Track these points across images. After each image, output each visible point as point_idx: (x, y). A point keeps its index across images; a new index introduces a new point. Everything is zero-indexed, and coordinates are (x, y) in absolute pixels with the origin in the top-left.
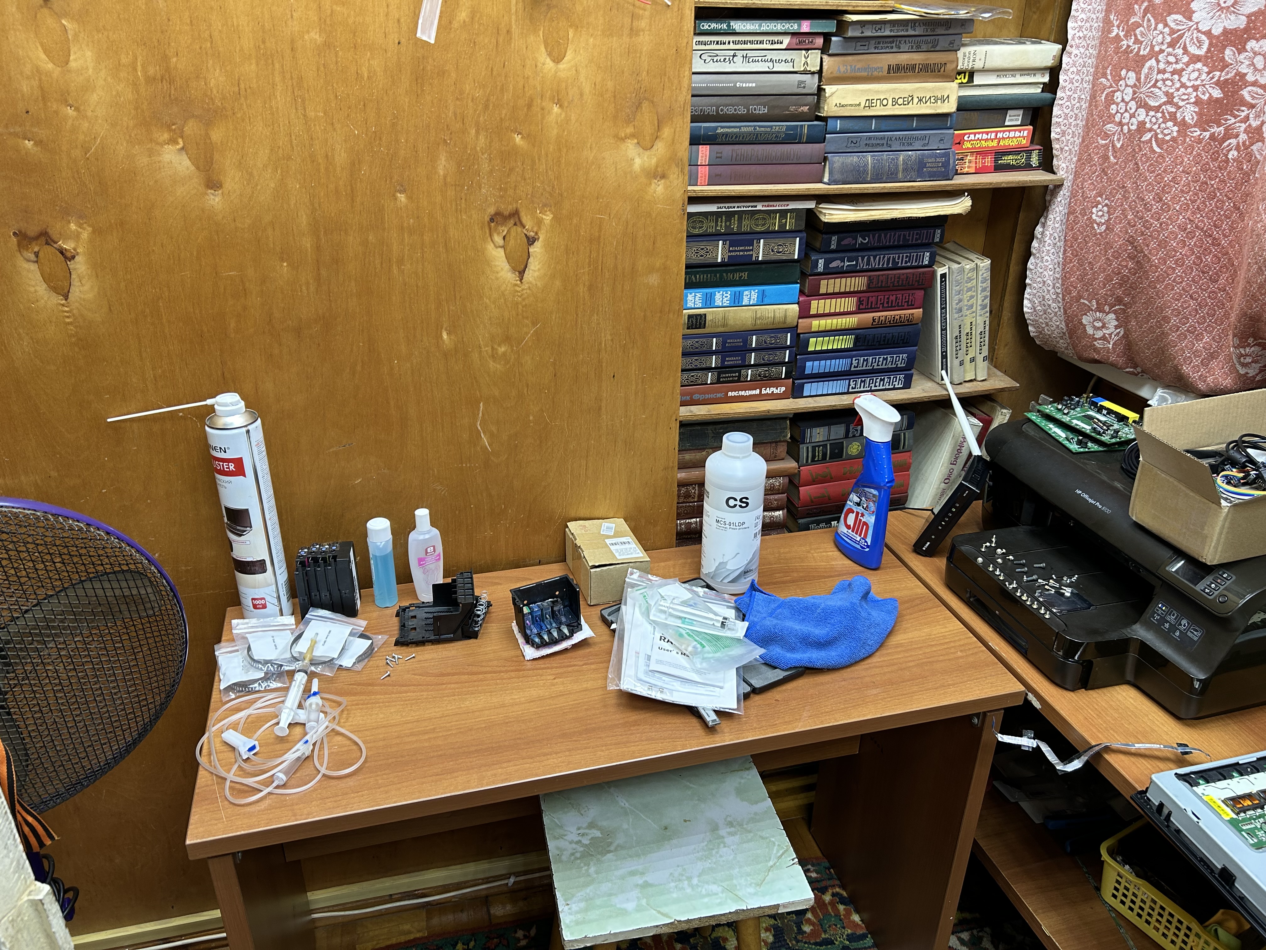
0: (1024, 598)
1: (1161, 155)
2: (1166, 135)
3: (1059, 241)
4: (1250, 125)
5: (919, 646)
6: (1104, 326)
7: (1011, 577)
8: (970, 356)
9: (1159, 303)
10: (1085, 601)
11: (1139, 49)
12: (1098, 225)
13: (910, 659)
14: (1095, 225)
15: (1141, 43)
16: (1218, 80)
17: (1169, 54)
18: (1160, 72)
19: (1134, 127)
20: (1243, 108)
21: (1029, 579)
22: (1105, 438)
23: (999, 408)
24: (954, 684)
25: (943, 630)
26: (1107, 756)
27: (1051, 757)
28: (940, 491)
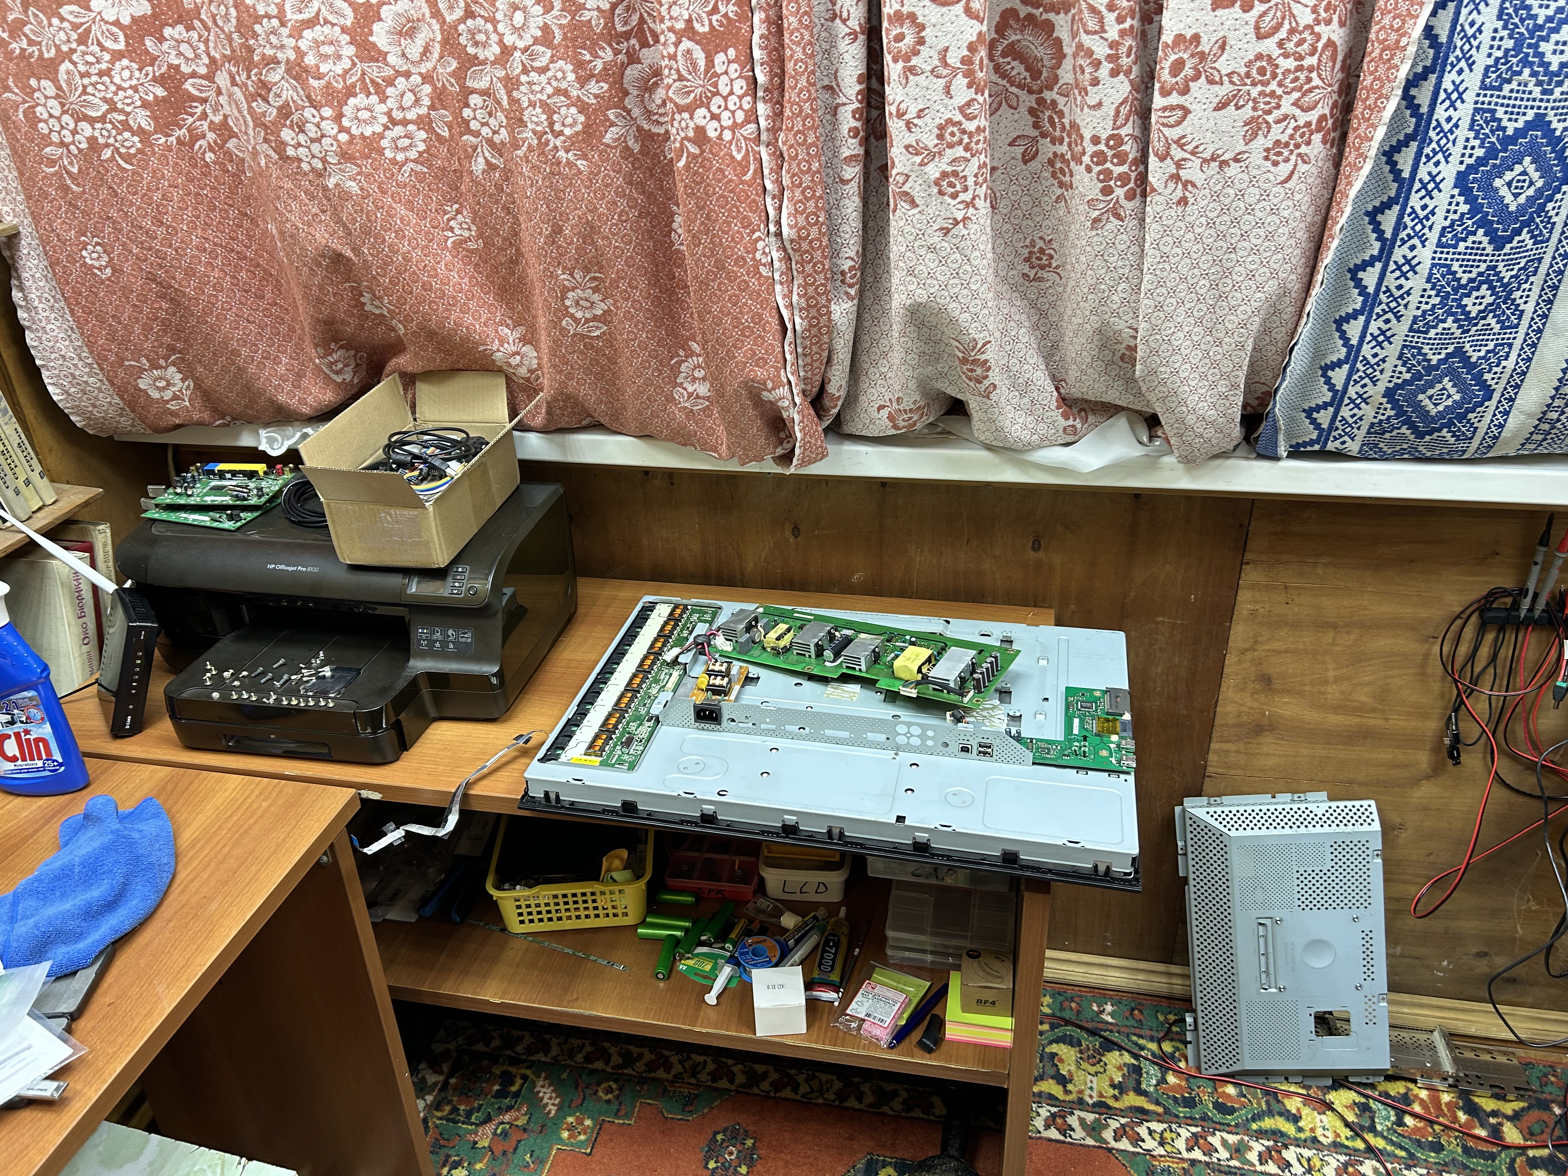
0: (294, 702)
1: (134, 173)
2: (128, 148)
3: (55, 301)
4: (211, 121)
5: (217, 826)
6: (169, 384)
7: (263, 691)
8: (22, 478)
9: (219, 338)
10: (349, 669)
11: (40, 50)
12: (99, 269)
13: (220, 846)
14: (96, 271)
15: (40, 43)
16: (154, 76)
17: (84, 53)
18: (82, 76)
19: (84, 145)
20: (195, 104)
21: (282, 681)
22: (254, 501)
23: (92, 527)
24: (288, 836)
25: (227, 794)
26: (472, 792)
27: (426, 831)
28: (85, 657)
